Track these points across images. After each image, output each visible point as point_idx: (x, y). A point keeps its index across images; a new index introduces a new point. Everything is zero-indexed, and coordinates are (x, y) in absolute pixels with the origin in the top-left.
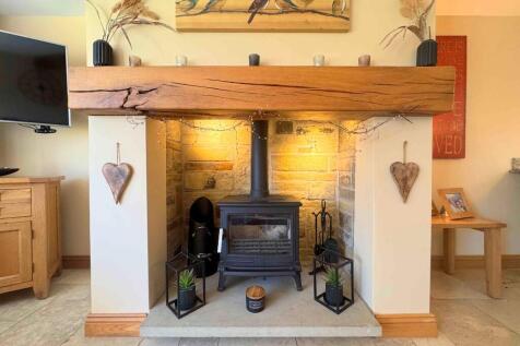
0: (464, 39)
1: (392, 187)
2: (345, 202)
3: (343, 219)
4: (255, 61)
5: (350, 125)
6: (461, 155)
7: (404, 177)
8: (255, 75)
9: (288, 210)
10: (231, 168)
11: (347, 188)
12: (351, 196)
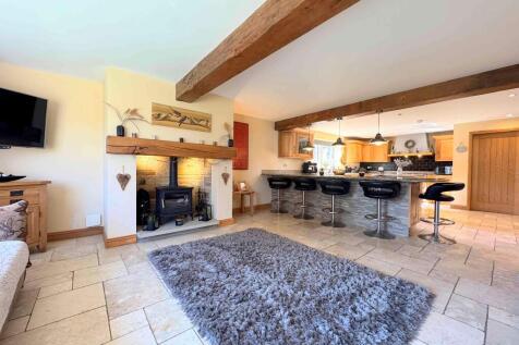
0: (247, 125)
1: (222, 180)
2: (207, 187)
3: (206, 195)
4: (182, 140)
5: (210, 160)
6: (246, 169)
7: (225, 177)
8: (182, 145)
9: (188, 191)
10: (154, 174)
11: (208, 182)
12: (209, 185)
